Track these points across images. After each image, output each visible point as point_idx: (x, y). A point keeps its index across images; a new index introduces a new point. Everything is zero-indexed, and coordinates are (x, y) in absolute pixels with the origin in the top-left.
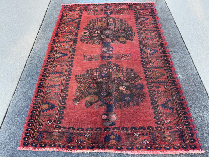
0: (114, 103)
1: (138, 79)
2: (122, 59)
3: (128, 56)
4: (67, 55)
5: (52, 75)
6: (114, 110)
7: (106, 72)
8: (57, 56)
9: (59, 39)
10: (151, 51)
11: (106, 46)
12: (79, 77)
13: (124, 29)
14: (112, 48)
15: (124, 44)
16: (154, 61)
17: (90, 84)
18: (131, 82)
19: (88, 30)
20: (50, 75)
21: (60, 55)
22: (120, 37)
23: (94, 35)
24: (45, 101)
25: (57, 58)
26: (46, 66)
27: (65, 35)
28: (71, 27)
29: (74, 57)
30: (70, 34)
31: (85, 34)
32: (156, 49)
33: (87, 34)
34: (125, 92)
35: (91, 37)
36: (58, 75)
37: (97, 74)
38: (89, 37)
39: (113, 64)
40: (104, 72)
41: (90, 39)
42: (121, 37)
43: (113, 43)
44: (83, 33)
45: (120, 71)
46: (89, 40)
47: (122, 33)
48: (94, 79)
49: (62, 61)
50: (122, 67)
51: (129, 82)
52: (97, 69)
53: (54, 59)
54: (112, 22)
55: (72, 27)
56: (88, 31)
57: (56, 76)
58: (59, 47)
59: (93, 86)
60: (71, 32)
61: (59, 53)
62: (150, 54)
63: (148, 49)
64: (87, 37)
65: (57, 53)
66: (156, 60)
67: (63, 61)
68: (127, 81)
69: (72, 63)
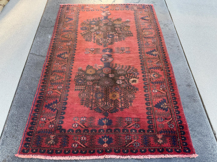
0: (102, 20)
1: (83, 34)
2: (93, 49)
3: (87, 53)
4: (146, 53)
5: (152, 36)
6: (103, 17)
7: (108, 38)
8: (157, 53)
9: (163, 72)
10: (64, 56)
11: (109, 63)
12: (130, 35)
13: (86, 86)
14: (102, 61)
15: (90, 66)
16: (65, 47)
17: (120, 30)
18: (89, 31)
19: (131, 86)
20: (154, 36)
21: (154, 53)
22: (93, 75)
23: (123, 78)
24: (149, 21)
25: (155, 50)
26: (162, 43)
27: (159, 78)
28: (156, 91)
29: (139, 51)
30: (153, 79)
31: (135, 79)
32: (58, 58)
33: (132, 80)
34: (95, 26)
35: (126, 76)
36: (147, 36)
37: (115, 37)
38: (129, 75)
39: (102, 45)
40: (110, 39)
41: (126, 72)
42: (90, 75)
43: (101, 67)
44: (137, 80)
45: (96, 39)
46: (127, 70)
47: (89, 81)
48: (118, 33)
49: (149, 47)
50: (94, 42)
51: (90, 32)
52: (116, 41)
53: (157, 49)
54: (100, 100)
55: (154, 91)
56: (132, 84)
57: (149, 36)
58: (159, 61)
59: (118, 29)
60: (152, 83)
61: (156, 55)
62: (66, 53)
63: (66, 58)
64: (131, 76)
65: (157, 55)
66: (63, 47)
67: (147, 47)
68: (92, 32)
69: (139, 45)
